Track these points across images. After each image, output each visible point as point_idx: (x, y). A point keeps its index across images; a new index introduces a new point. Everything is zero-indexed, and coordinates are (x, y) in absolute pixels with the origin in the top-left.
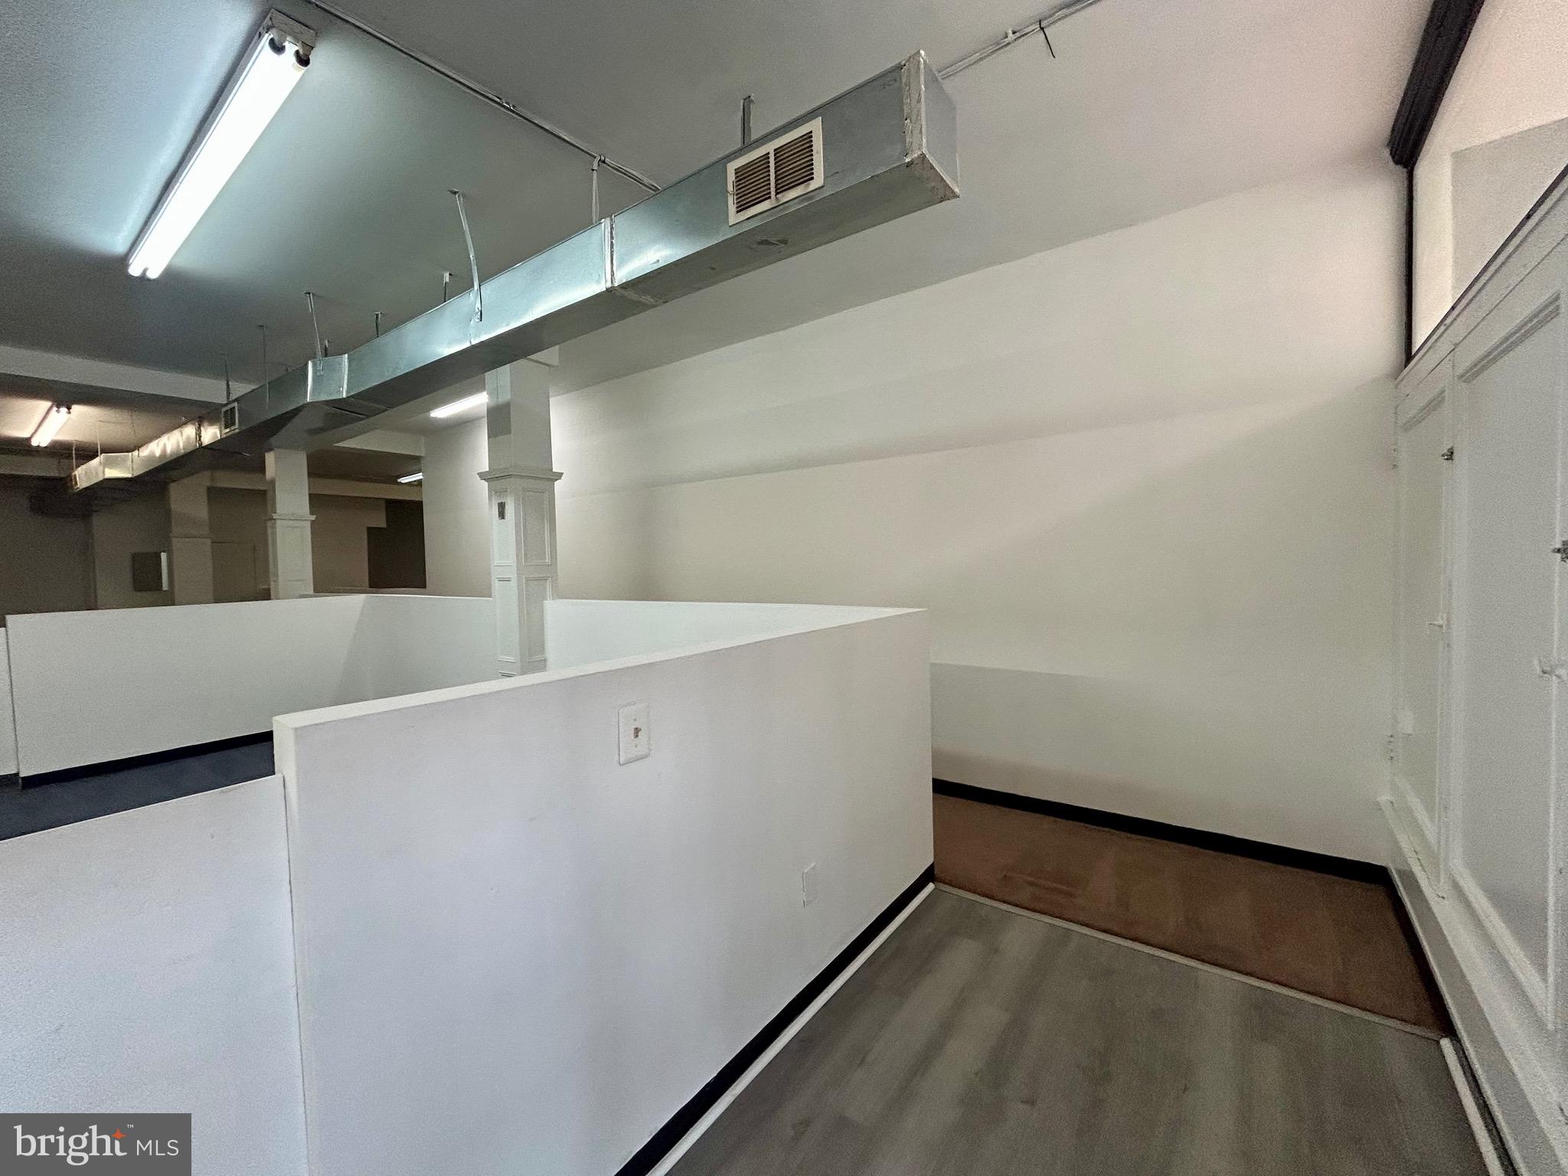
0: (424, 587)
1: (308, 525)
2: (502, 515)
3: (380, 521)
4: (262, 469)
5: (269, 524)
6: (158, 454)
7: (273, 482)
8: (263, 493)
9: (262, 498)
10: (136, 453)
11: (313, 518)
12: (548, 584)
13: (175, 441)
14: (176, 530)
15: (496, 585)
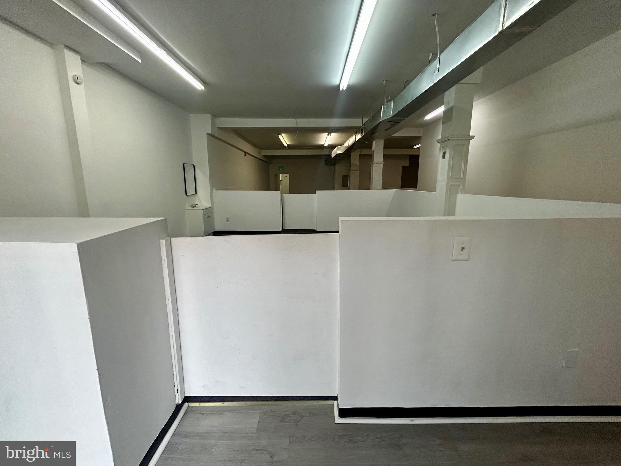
0: (416, 188)
1: (382, 165)
2: (444, 157)
3: (407, 163)
4: (371, 147)
5: (372, 165)
6: (347, 146)
7: (374, 151)
8: (371, 155)
9: (370, 157)
10: (343, 145)
11: (384, 163)
12: (460, 187)
13: (350, 142)
14: (352, 168)
15: (438, 187)
